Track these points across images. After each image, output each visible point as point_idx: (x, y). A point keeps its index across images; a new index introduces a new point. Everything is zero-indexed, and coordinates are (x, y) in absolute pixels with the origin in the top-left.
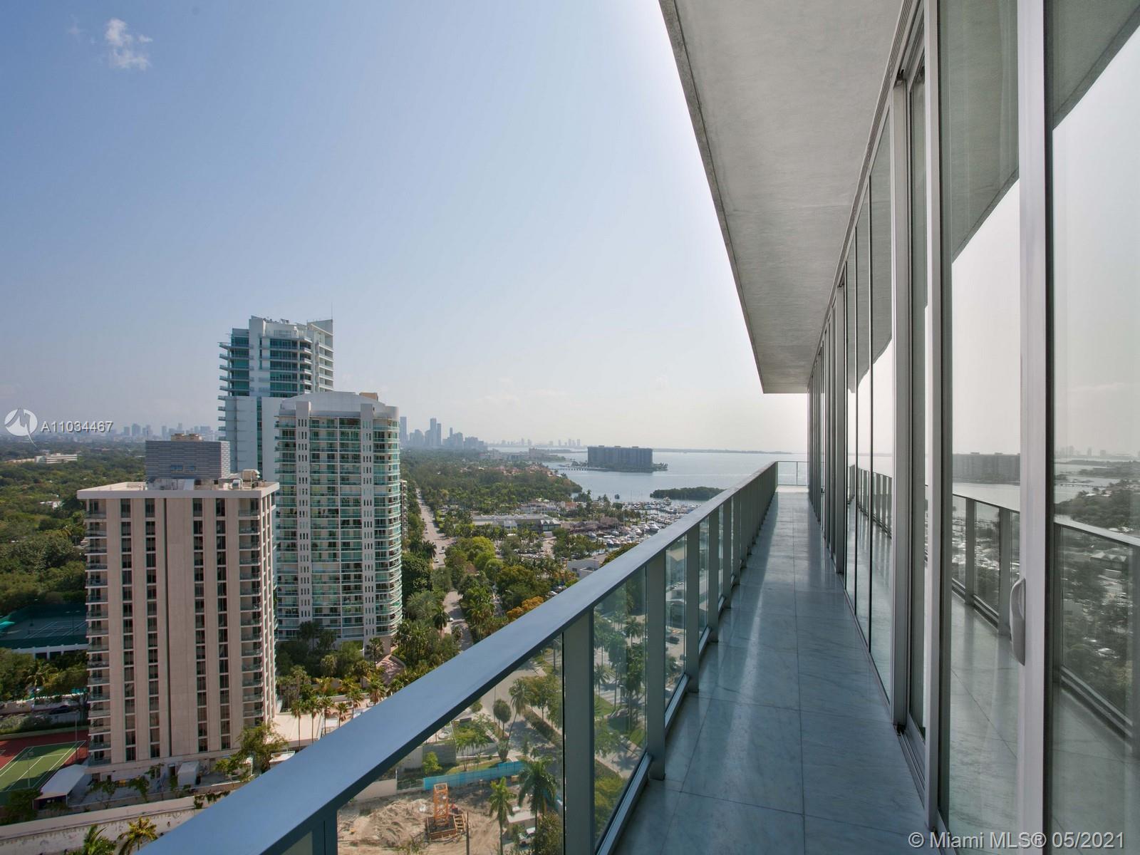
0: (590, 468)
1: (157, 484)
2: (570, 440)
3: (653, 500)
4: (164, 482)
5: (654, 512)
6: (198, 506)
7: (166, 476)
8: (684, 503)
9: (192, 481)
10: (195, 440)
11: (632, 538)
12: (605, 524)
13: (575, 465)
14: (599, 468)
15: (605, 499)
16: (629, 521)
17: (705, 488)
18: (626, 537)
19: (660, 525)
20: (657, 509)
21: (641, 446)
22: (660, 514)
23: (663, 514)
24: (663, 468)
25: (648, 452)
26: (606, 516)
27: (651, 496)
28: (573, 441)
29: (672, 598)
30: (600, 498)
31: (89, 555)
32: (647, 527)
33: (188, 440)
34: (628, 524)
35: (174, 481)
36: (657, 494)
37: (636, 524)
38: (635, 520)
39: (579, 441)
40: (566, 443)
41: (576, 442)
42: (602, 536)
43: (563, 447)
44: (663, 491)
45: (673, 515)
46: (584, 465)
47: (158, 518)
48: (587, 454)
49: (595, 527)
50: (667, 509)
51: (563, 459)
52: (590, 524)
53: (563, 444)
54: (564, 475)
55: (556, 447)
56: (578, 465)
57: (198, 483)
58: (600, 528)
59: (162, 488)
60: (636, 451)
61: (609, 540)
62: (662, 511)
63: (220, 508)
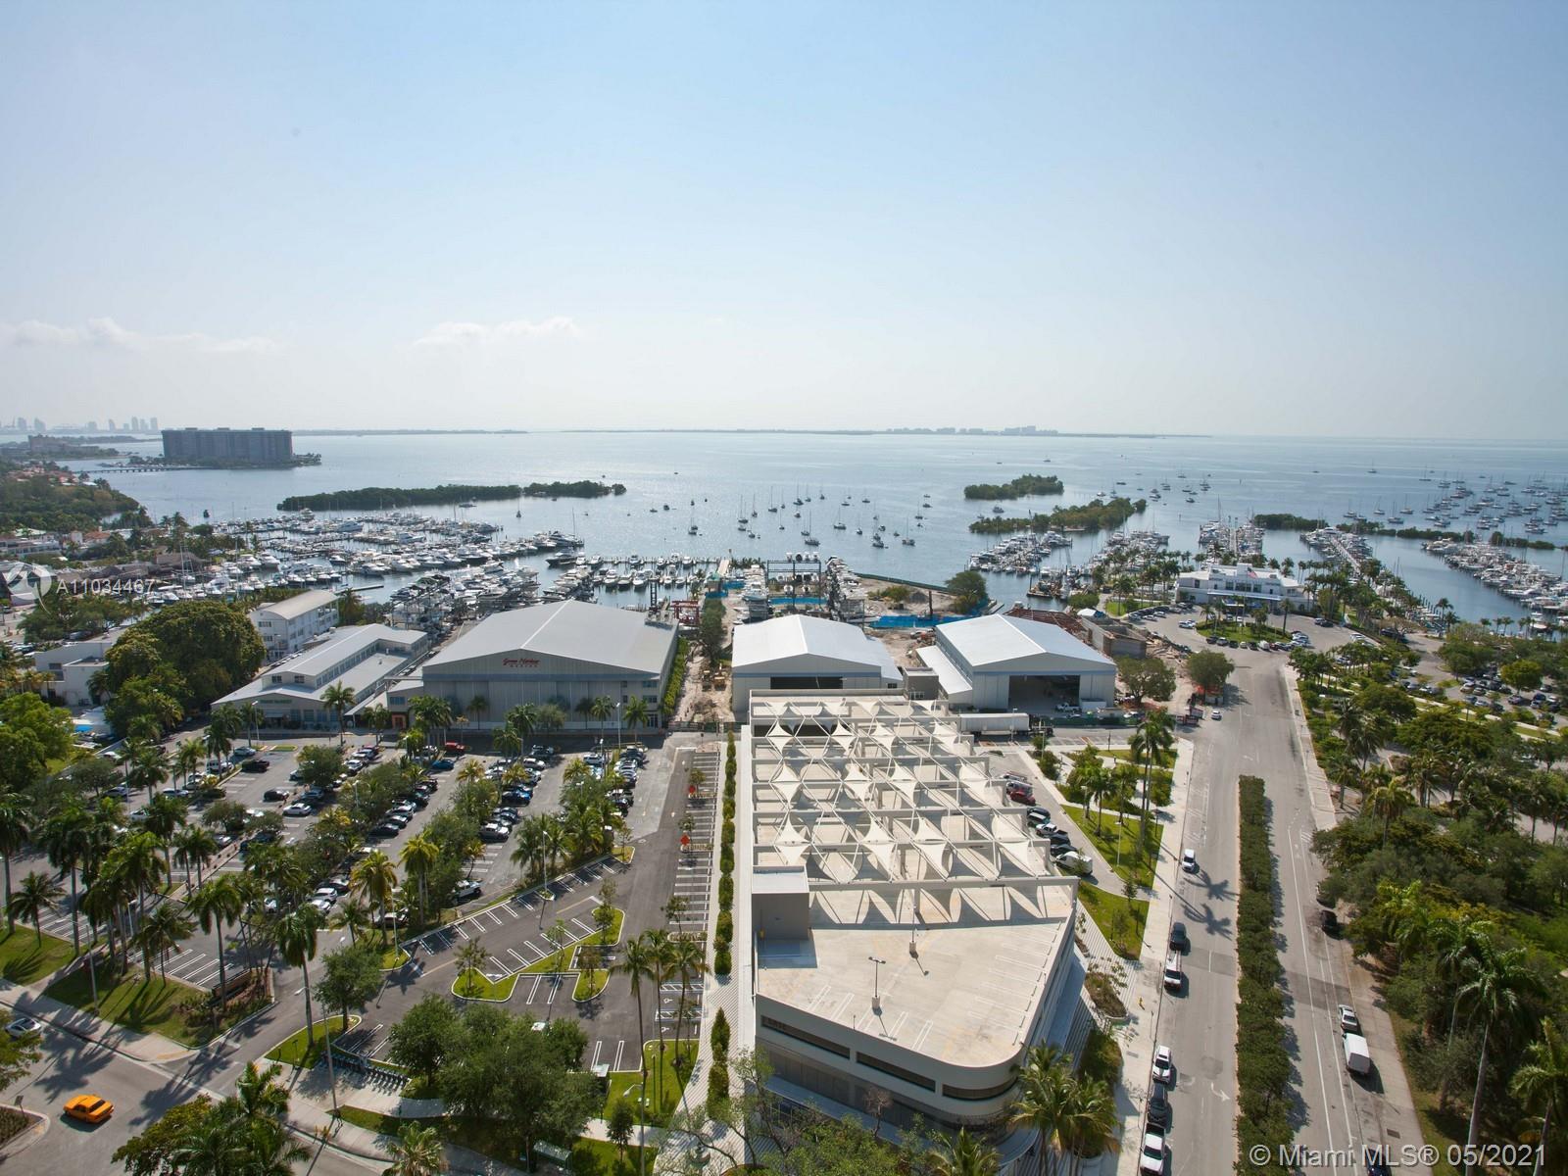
0: (168, 466)
2: (134, 420)
3: (280, 515)
5: (280, 534)
8: (334, 514)
11: (220, 585)
12: (166, 565)
13: (136, 462)
14: (188, 466)
15: (178, 519)
16: (223, 555)
17: (377, 489)
18: (208, 585)
19: (281, 555)
20: (285, 529)
21: (268, 427)
22: (288, 535)
23: (298, 538)
24: (313, 460)
25: (284, 437)
26: (169, 550)
27: (280, 508)
28: (143, 421)
29: (264, 690)
30: (166, 520)
32: (256, 563)
34: (217, 559)
36: (290, 505)
37: (231, 559)
38: (233, 552)
39: (154, 421)
40: (126, 425)
41: (148, 422)
42: (155, 587)
43: (120, 431)
44: (301, 499)
45: (313, 537)
46: (157, 461)
48: (161, 444)
49: (139, 572)
50: (305, 527)
51: (113, 453)
52: (134, 568)
53: (119, 426)
54: (102, 483)
55: (103, 431)
56: (142, 462)
58: (152, 574)
60: (260, 434)
61: (168, 594)
62: (293, 531)
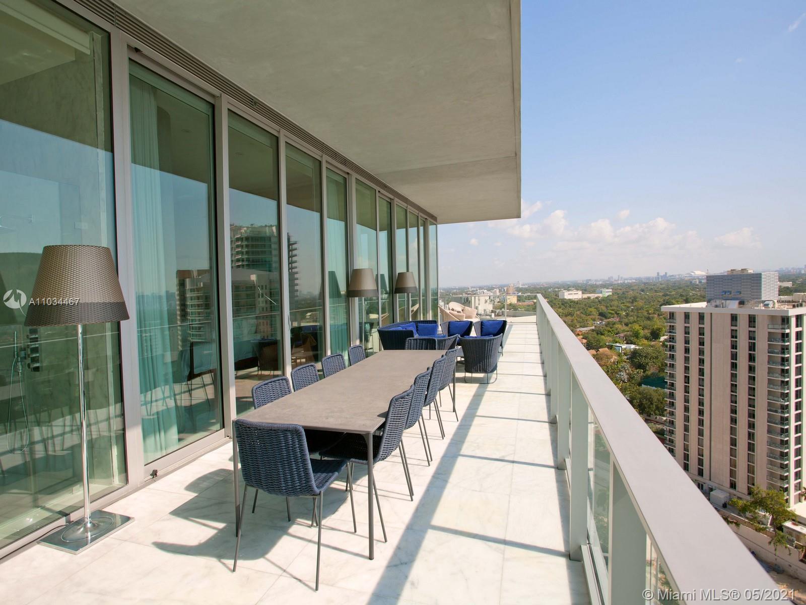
1: (714, 304)
4: (718, 302)
6: (734, 318)
7: (719, 298)
9: (737, 302)
10: (745, 273)
31: (668, 344)
33: (739, 273)
35: (723, 301)
47: (706, 326)
57: (742, 303)
59: (716, 306)
63: (752, 320)
